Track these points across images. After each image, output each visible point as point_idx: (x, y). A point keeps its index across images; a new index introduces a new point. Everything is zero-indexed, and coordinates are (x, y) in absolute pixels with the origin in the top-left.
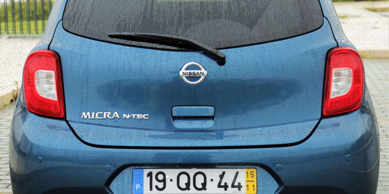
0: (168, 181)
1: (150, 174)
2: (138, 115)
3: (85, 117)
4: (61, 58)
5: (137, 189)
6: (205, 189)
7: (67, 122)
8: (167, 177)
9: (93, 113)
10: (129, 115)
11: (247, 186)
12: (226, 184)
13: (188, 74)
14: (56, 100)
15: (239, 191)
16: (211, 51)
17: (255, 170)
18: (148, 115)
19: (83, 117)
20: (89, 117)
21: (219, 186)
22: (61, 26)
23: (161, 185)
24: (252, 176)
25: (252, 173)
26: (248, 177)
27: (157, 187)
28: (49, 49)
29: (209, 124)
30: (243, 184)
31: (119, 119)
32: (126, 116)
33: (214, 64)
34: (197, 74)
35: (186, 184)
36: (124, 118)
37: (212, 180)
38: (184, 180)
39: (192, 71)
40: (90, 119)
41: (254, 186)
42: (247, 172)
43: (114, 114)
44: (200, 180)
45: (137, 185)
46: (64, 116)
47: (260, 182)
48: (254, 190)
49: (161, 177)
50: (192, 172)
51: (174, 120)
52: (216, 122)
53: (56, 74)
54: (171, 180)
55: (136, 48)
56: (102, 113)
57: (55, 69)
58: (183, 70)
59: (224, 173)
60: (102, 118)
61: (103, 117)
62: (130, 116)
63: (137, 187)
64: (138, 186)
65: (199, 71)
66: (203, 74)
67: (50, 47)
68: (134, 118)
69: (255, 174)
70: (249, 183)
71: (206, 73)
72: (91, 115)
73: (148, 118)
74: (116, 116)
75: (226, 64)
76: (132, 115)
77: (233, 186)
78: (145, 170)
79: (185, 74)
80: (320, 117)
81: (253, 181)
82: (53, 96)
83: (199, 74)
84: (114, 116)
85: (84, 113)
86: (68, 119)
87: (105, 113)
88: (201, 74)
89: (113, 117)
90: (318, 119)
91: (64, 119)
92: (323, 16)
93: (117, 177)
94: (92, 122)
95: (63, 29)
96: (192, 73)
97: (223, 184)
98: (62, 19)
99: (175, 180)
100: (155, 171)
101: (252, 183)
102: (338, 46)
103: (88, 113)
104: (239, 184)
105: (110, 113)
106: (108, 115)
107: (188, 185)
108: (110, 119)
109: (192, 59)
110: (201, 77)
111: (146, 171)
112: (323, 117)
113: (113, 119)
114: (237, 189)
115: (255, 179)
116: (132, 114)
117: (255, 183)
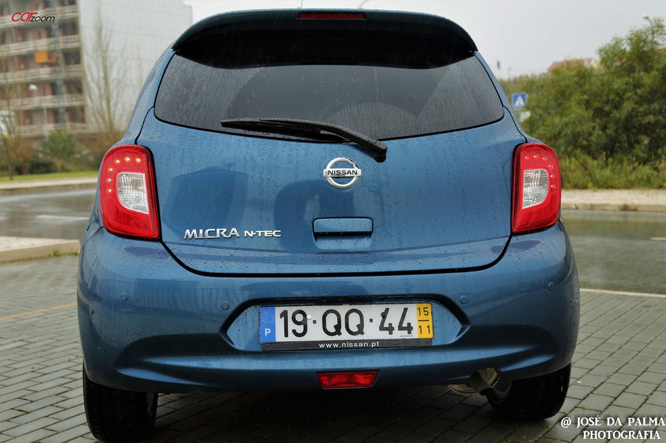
0: (310, 324)
1: (284, 315)
2: (266, 232)
3: (190, 236)
4: (154, 155)
5: (266, 335)
6: (362, 333)
7: (164, 244)
8: (309, 317)
9: (201, 231)
10: (252, 232)
11: (420, 327)
12: (390, 324)
13: (336, 173)
14: (148, 214)
15: (410, 335)
16: (367, 140)
17: (429, 305)
18: (280, 231)
19: (187, 236)
20: (196, 236)
21: (382, 328)
22: (153, 114)
23: (300, 329)
24: (426, 313)
25: (425, 309)
26: (420, 315)
27: (294, 332)
28: (136, 143)
29: (364, 244)
30: (415, 325)
31: (239, 237)
32: (249, 234)
33: (370, 161)
34: (348, 173)
35: (335, 327)
36: (246, 236)
37: (371, 320)
38: (332, 321)
39: (341, 170)
40: (196, 239)
41: (428, 327)
42: (419, 309)
43: (232, 231)
44: (354, 320)
45: (266, 329)
46: (158, 236)
47: (436, 321)
48: (429, 333)
49: (299, 318)
50: (343, 310)
51: (316, 239)
52: (374, 240)
53: (146, 177)
54: (315, 322)
55: (261, 139)
56: (214, 230)
57: (146, 170)
58: (328, 168)
59: (387, 310)
60: (214, 237)
61: (216, 236)
62: (255, 234)
63: (266, 333)
64: (268, 331)
65: (351, 170)
66: (356, 174)
67: (138, 140)
68: (260, 235)
69: (429, 310)
70: (422, 324)
71: (359, 172)
72: (198, 232)
73: (280, 236)
74: (234, 234)
75: (387, 160)
76: (257, 232)
77: (401, 328)
78: (277, 308)
79: (332, 174)
80: (509, 234)
81: (428, 320)
82: (143, 208)
83: (350, 173)
84: (231, 233)
85: (188, 231)
86: (164, 240)
87: (218, 230)
88: (354, 173)
89: (230, 236)
90: (507, 236)
91: (159, 239)
92: (503, 106)
93: (236, 319)
94: (200, 242)
95: (155, 119)
96: (341, 172)
97: (386, 325)
98: (154, 107)
99: (320, 322)
100: (291, 310)
101: (427, 324)
102: (526, 142)
103: (194, 231)
104: (409, 324)
105: (225, 230)
106: (223, 233)
107: (338, 327)
108: (226, 238)
109: (340, 153)
110: (353, 177)
111: (279, 310)
112: (513, 234)
113: (229, 238)
114: (406, 332)
115: (429, 317)
116: (257, 230)
117: (430, 323)
